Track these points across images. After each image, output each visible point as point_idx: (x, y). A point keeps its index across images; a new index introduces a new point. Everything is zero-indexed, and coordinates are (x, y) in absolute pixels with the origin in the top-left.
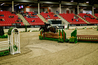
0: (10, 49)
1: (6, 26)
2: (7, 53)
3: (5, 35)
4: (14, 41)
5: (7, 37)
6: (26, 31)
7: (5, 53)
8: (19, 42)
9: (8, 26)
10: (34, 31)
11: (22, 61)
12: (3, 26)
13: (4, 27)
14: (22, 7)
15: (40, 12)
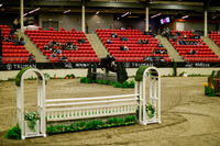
0: (138, 111)
1: (131, 62)
2: (131, 121)
3: (129, 81)
4: (148, 96)
5: (132, 86)
6: (175, 75)
7: (127, 120)
8: (159, 99)
9: (135, 62)
10: (193, 76)
11: (165, 142)
12: (125, 62)
13: (127, 65)
14: (168, 20)
15: (209, 32)
